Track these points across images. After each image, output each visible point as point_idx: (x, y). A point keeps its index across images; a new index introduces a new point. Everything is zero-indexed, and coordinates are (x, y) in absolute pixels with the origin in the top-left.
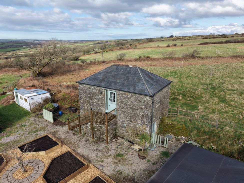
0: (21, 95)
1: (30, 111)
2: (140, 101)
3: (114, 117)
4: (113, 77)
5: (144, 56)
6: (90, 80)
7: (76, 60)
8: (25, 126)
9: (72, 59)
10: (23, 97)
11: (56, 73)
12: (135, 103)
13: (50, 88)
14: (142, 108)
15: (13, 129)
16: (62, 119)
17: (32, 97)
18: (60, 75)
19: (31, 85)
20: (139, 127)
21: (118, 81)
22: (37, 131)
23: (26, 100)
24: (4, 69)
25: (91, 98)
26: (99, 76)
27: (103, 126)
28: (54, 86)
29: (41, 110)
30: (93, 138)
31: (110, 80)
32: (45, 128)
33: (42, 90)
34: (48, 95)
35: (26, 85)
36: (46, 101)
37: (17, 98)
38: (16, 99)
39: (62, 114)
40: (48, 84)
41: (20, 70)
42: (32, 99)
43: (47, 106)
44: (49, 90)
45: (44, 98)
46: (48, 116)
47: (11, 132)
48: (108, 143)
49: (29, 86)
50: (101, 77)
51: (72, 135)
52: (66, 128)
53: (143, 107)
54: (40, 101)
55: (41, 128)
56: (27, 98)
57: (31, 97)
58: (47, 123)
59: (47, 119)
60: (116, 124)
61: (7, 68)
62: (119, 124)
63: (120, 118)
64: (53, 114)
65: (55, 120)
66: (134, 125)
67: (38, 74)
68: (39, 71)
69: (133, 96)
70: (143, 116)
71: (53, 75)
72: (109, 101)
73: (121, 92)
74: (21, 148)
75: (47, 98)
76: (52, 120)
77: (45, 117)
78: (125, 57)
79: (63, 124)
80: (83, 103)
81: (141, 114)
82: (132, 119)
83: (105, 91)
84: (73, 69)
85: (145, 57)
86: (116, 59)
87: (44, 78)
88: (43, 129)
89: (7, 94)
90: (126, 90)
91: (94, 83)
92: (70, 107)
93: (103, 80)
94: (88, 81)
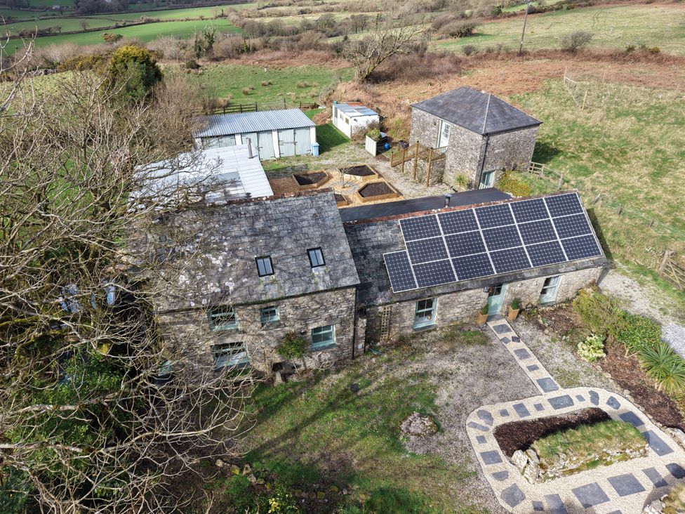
0: (342, 113)
1: (349, 137)
2: (472, 140)
3: (443, 156)
4: (455, 104)
5: (643, 47)
6: (427, 105)
7: (465, 36)
8: (343, 153)
9: (454, 32)
10: (345, 116)
11: (400, 77)
12: (467, 141)
13: (381, 107)
14: (472, 149)
15: (331, 153)
16: (387, 154)
17: (356, 118)
18: (406, 81)
19: (355, 98)
20: (467, 172)
21: (458, 111)
22: (356, 161)
23: (347, 121)
24: (306, 53)
25: (424, 129)
26: (440, 101)
27: (426, 164)
28: (388, 105)
29: (364, 138)
30: (415, 179)
31: (450, 108)
32: (365, 159)
33: (369, 109)
34: (376, 118)
35: (349, 96)
36: (372, 126)
37: (336, 116)
38: (333, 118)
39: (389, 148)
40: (379, 99)
41: (334, 58)
42: (355, 120)
43: (372, 132)
44: (378, 111)
45: (370, 122)
46: (371, 146)
47: (329, 156)
48: (428, 186)
49: (353, 101)
50: (441, 101)
51: (393, 172)
52: (388, 164)
53: (474, 148)
54: (365, 125)
55: (361, 159)
56: (349, 118)
57: (354, 118)
58: (368, 155)
59: (369, 151)
60: (444, 167)
61: (311, 51)
62: (448, 167)
63: (450, 160)
64: (377, 146)
65: (378, 153)
66: (462, 169)
67: (367, 77)
68: (370, 71)
69: (466, 132)
70: (472, 158)
71: (393, 80)
72: (442, 136)
73: (455, 125)
74: (341, 170)
75: (373, 121)
76: (374, 152)
77: (366, 148)
78: (588, 45)
79: (386, 160)
80: (413, 135)
81: (471, 156)
82: (461, 162)
83: (440, 122)
84: (436, 69)
85: (646, 50)
86: (560, 48)
87: (376, 85)
88: (363, 160)
89: (319, 107)
90: (460, 124)
91: (430, 109)
92: (402, 141)
93: (442, 107)
94: (425, 106)
